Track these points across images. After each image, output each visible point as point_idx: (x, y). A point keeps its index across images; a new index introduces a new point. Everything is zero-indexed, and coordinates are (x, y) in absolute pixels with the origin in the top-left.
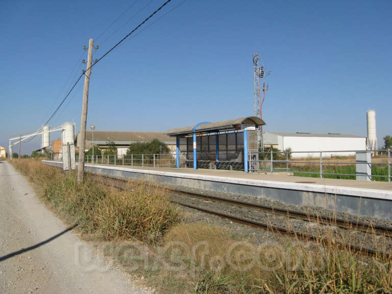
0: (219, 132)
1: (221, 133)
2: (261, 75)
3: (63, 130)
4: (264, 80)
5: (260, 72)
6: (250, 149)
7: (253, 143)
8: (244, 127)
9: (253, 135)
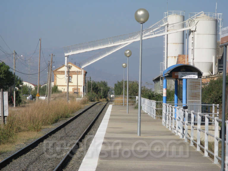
6: (190, 99)
7: (195, 93)
8: (183, 75)
9: (196, 84)
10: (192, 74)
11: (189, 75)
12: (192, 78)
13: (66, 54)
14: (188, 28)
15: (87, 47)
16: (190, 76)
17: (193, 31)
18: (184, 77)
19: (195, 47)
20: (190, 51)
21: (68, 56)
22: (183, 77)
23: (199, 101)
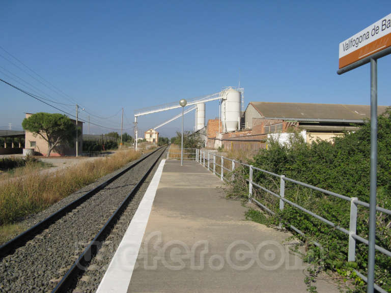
3: (223, 100)
13: (135, 116)
14: (221, 98)
15: (150, 110)
17: (225, 100)
19: (227, 111)
20: (223, 114)
21: (137, 117)
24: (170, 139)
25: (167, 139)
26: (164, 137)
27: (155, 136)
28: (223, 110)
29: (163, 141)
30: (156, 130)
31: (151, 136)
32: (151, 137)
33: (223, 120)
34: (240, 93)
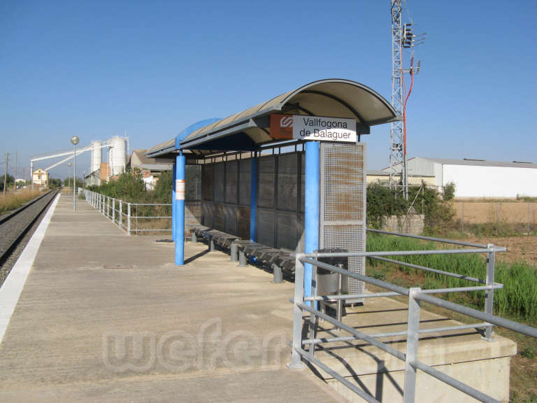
0: (261, 149)
1: (265, 153)
2: (407, 43)
3: (110, 147)
4: (412, 52)
5: (405, 36)
6: (330, 219)
7: (347, 196)
8: (308, 128)
9: (348, 163)
10: (337, 126)
11: (330, 127)
12: (338, 140)
14: (109, 145)
16: (332, 130)
17: (112, 147)
18: (311, 137)
19: (114, 157)
21: (33, 161)
22: (308, 133)
23: (358, 223)
24: (63, 180)
25: (59, 180)
26: (56, 178)
27: (44, 178)
28: (110, 157)
29: (55, 184)
30: (47, 171)
31: (39, 177)
32: (40, 179)
33: (110, 165)
34: (126, 141)
